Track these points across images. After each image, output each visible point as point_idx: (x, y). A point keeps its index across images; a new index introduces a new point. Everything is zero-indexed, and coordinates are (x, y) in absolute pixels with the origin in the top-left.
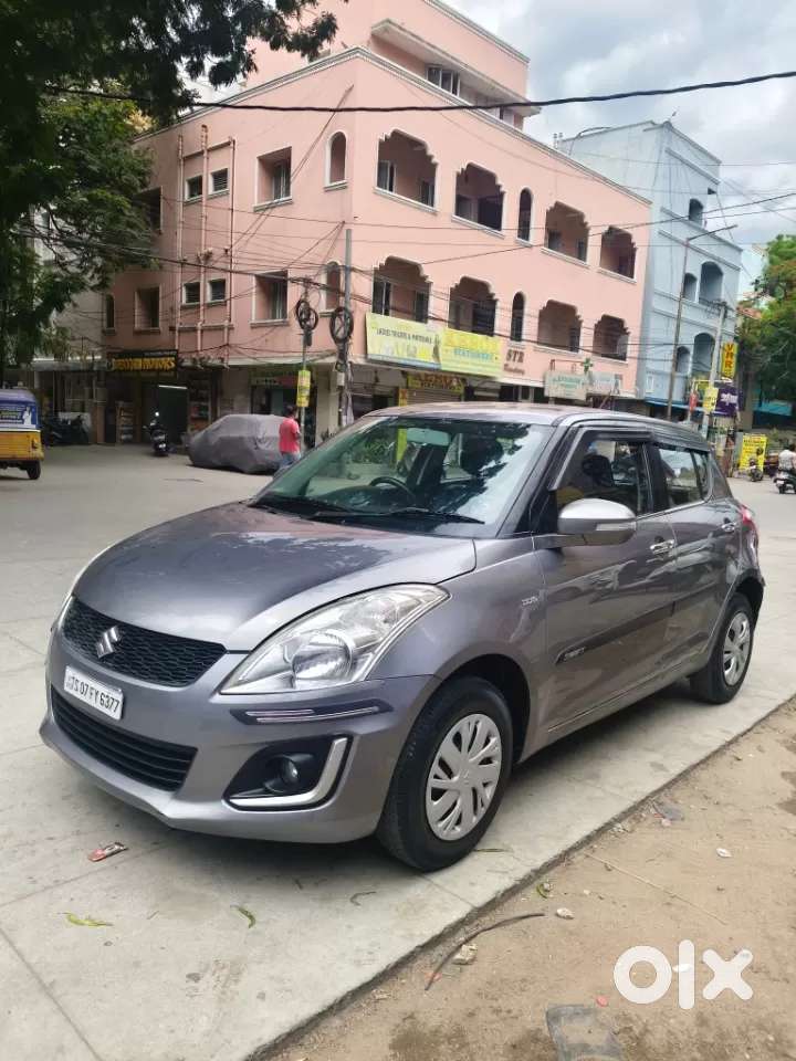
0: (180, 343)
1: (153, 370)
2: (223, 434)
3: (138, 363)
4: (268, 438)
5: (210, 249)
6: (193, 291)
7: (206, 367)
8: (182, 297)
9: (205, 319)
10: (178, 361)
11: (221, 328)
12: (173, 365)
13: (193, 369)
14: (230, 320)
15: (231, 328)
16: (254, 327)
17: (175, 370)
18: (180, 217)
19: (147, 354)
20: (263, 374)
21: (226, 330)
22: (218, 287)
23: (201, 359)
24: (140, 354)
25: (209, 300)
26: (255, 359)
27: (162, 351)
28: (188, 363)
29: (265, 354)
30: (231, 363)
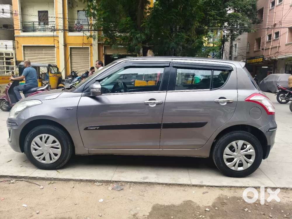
0: (265, 53)
1: (257, 62)
2: (268, 80)
3: (254, 61)
4: (281, 81)
5: (276, 22)
6: (270, 36)
7: (271, 60)
8: (267, 38)
9: (273, 44)
10: (263, 59)
11: (276, 47)
12: (262, 60)
13: (268, 61)
14: (279, 44)
15: (279, 47)
16: (286, 45)
17: (262, 62)
18: (268, 14)
19: (256, 58)
20: (289, 61)
21: (278, 47)
22: (277, 34)
23: (270, 57)
24: (254, 58)
25: (274, 39)
26: (285, 56)
27: (259, 56)
28: (267, 59)
29: (289, 54)
30: (279, 58)
